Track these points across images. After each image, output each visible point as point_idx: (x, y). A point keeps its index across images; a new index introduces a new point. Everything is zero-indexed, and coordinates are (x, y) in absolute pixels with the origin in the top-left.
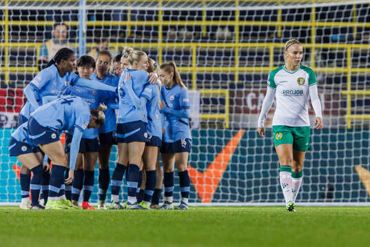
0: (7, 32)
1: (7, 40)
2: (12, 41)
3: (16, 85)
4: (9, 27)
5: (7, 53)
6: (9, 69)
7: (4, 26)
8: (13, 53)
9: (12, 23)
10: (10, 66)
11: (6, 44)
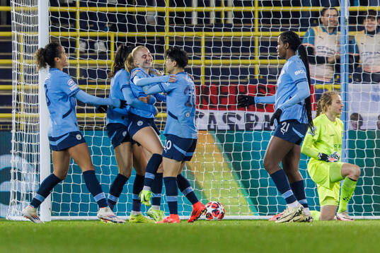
0: (257, 19)
1: (257, 28)
2: (263, 30)
3: (268, 81)
4: (259, 13)
5: (257, 44)
6: (259, 61)
7: (254, 12)
8: (265, 43)
9: (263, 9)
10: (261, 58)
11: (257, 33)
